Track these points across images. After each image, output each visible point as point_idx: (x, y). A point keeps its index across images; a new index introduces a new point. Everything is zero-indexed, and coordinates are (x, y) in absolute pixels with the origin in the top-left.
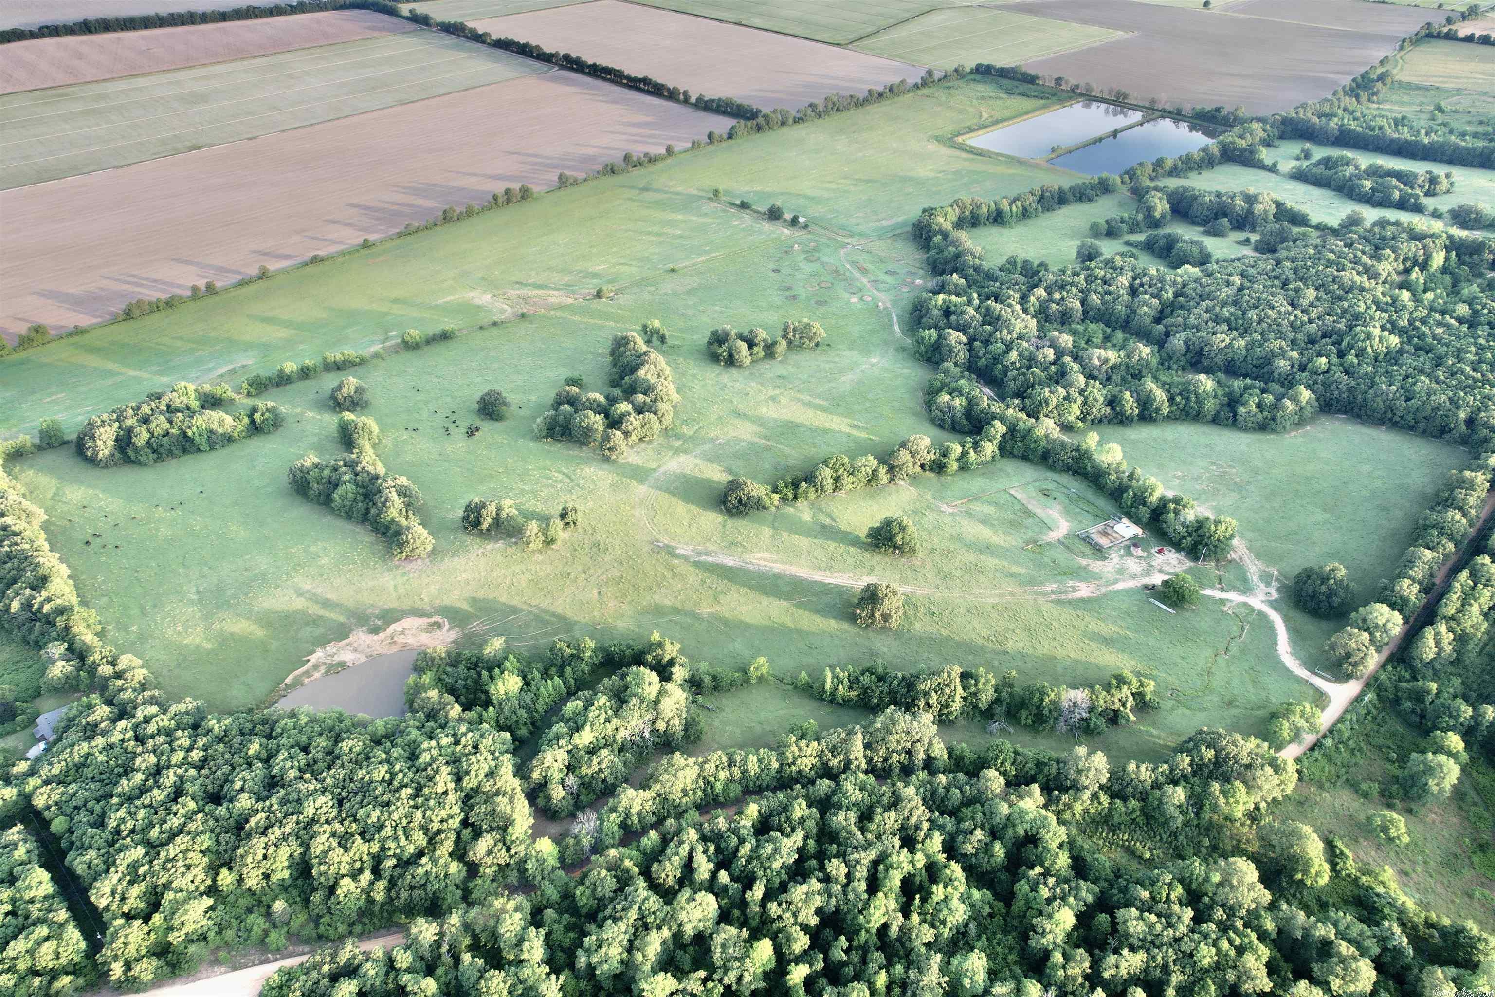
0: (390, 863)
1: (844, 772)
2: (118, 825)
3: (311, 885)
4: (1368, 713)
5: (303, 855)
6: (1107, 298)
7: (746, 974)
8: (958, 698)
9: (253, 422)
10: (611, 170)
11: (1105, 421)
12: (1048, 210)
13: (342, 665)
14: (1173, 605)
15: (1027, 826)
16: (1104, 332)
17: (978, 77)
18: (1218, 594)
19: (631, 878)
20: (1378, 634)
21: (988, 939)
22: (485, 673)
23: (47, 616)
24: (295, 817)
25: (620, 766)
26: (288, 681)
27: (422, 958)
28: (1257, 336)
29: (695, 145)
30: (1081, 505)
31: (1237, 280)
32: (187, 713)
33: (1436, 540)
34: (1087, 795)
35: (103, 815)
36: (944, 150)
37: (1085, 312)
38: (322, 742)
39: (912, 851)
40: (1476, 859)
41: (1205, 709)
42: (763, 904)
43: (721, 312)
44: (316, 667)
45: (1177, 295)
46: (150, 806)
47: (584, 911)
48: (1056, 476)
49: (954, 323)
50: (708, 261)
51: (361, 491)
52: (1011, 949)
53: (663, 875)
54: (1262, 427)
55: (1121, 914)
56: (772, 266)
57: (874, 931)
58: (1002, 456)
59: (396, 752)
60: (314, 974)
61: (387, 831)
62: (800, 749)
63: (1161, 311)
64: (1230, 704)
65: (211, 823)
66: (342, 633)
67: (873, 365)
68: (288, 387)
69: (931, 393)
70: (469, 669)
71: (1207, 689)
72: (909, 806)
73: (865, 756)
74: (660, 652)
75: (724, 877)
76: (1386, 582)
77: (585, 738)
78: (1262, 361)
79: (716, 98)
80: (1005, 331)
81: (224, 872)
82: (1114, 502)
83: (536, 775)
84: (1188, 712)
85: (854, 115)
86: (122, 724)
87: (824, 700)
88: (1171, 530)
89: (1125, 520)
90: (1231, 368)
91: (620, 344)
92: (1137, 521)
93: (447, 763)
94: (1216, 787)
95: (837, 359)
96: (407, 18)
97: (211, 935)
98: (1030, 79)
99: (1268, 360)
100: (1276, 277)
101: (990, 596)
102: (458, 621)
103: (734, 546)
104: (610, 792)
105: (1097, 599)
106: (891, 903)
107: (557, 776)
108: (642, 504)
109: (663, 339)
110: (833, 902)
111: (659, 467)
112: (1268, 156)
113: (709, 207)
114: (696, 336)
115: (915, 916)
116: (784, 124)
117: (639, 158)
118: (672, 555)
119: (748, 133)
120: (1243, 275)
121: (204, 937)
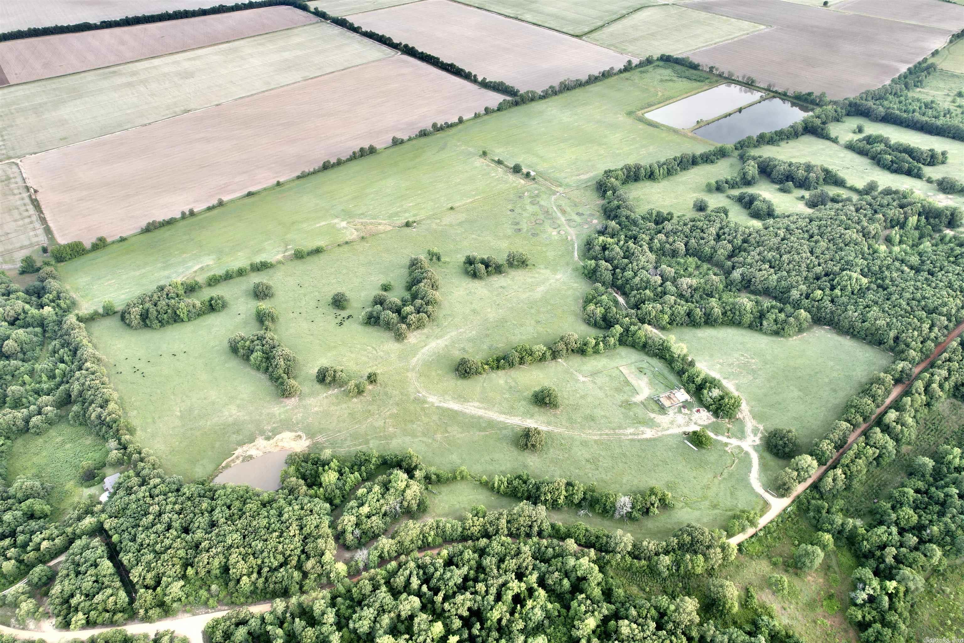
0: (266, 569)
1: (495, 535)
2: (142, 542)
3: (229, 577)
4: (790, 517)
5: (226, 563)
6: (702, 242)
7: (428, 638)
8: (562, 497)
9: (211, 305)
10: (423, 134)
11: (684, 324)
12: (684, 170)
13: (251, 457)
14: (696, 445)
15: (582, 572)
16: (696, 263)
17: (661, 63)
18: (723, 439)
19: (380, 585)
20: (802, 473)
21: (554, 628)
22: (321, 469)
23: (108, 423)
24: (223, 544)
25: (382, 525)
26: (223, 464)
27: (278, 618)
28: (785, 273)
29: (477, 116)
30: (660, 378)
31: (782, 232)
32: (174, 483)
33: (853, 416)
34: (619, 556)
35: (135, 536)
36: (629, 121)
37: (687, 250)
38: (237, 504)
39: (520, 581)
40: (825, 603)
41: (700, 509)
42: (443, 603)
43: (476, 239)
44: (237, 458)
45: (745, 241)
46: (156, 533)
47: (356, 600)
48: (649, 360)
49: (607, 256)
50: (471, 202)
51: (265, 355)
52: (565, 634)
53: (396, 585)
54: (776, 333)
55: (621, 622)
56: (510, 207)
57: (495, 621)
58: (620, 345)
59: (273, 512)
60: (228, 623)
61: (265, 554)
62: (473, 522)
63: (733, 251)
64: (715, 507)
65: (184, 544)
66: (252, 440)
67: (557, 280)
68: (231, 281)
69: (587, 301)
70: (313, 464)
71: (705, 498)
72: (524, 556)
73: (507, 527)
74: (410, 461)
75: (425, 588)
76: (818, 440)
77: (365, 510)
78: (785, 290)
79: (493, 80)
80: (635, 264)
81: (189, 568)
82: (679, 377)
83: (339, 528)
84: (689, 510)
85: (577, 92)
87: (494, 492)
88: (704, 399)
89: (682, 390)
90: (766, 292)
91: (414, 264)
92: (688, 392)
93: (297, 520)
94: (688, 556)
95: (537, 275)
96: (313, 13)
97: (183, 599)
98: (695, 67)
99: (788, 290)
100: (807, 231)
101: (595, 435)
102: (311, 435)
103: (462, 398)
104: (375, 537)
105: (654, 440)
106: (505, 608)
107: (350, 529)
108: (413, 369)
109: (439, 259)
110: (476, 605)
111: (425, 346)
112: (834, 129)
113: (479, 162)
114: (459, 256)
115: (517, 615)
116: (532, 100)
117: (441, 125)
118: (425, 402)
119: (510, 107)
120: (787, 230)
121: (180, 600)
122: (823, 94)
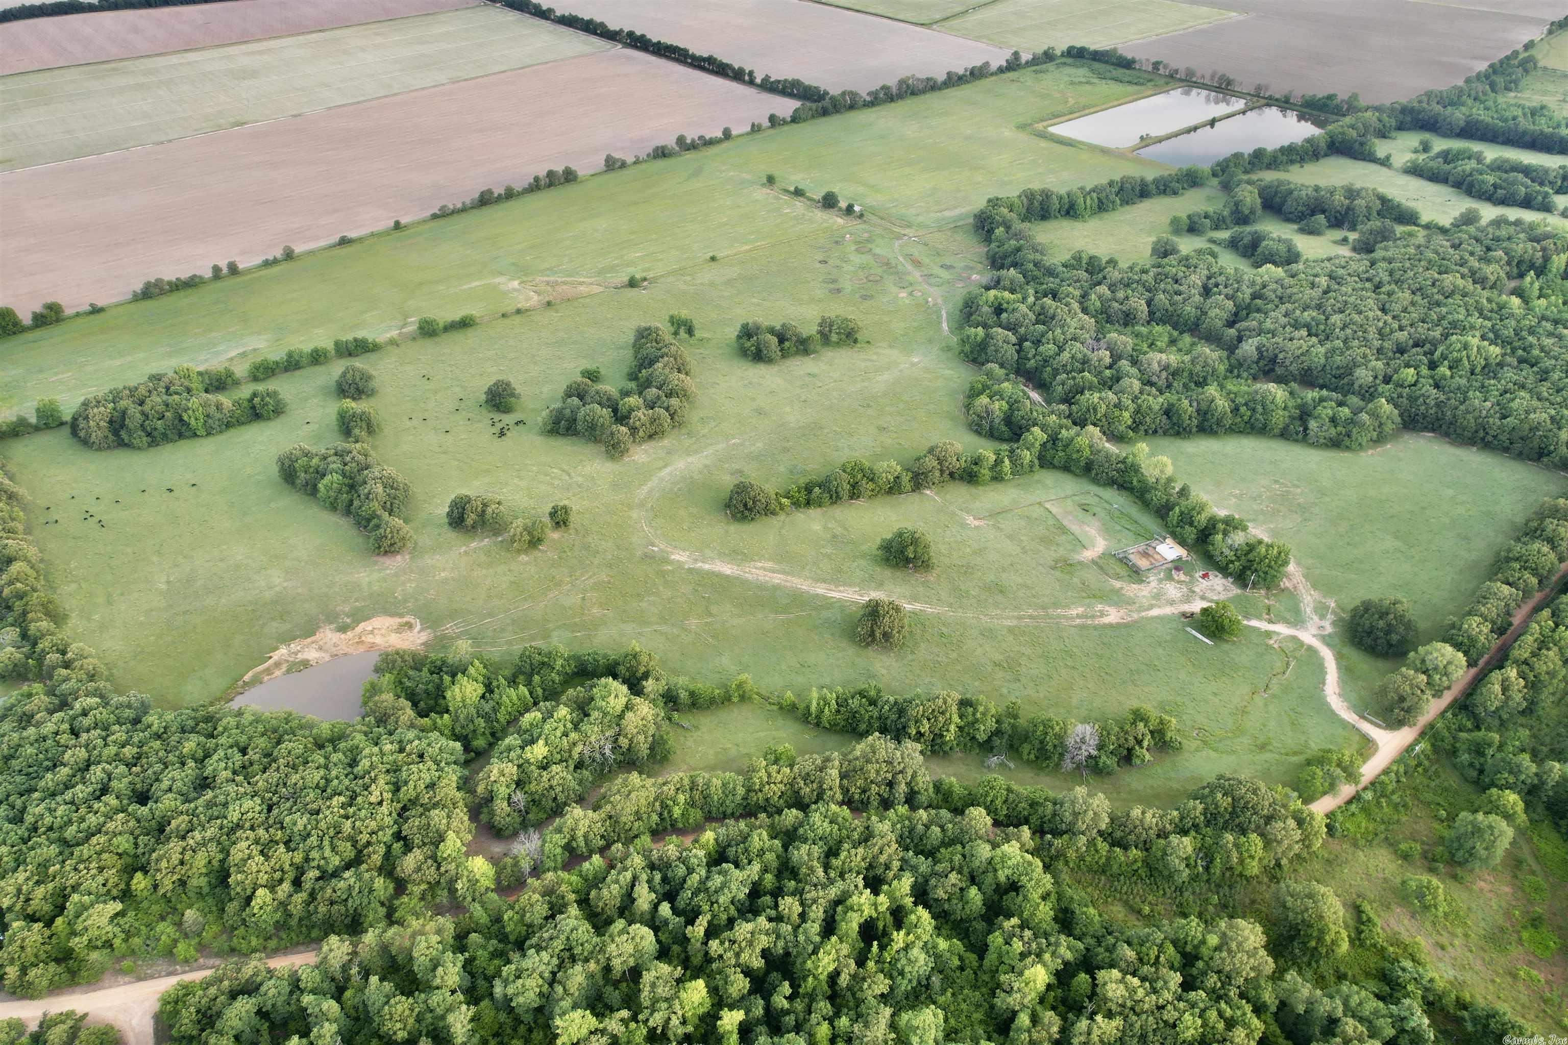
0: (312, 874)
1: (816, 802)
2: (36, 822)
3: (229, 894)
4: (1419, 764)
5: (222, 861)
6: (1178, 298)
7: (674, 1017)
8: (953, 728)
9: (253, 407)
10: (661, 153)
11: (1160, 431)
12: (1127, 203)
13: (306, 664)
14: (1211, 635)
15: (1008, 872)
16: (1170, 335)
17: (1069, 60)
18: (1264, 626)
19: (565, 905)
20: (1437, 677)
21: (953, 994)
22: (447, 679)
23: (6, 600)
24: (219, 821)
25: (573, 784)
26: (247, 678)
27: (333, 979)
28: (1339, 343)
29: (756, 129)
30: (1123, 522)
31: (1323, 281)
32: (129, 706)
33: (1517, 575)
34: (1082, 840)
35: (23, 810)
36: (1023, 137)
37: (1151, 313)
38: (262, 742)
39: (876, 892)
40: (1525, 935)
41: (1234, 752)
42: (705, 941)
43: (758, 305)
44: (278, 665)
45: (1254, 296)
46: (72, 803)
47: (512, 938)
48: (1101, 491)
49: (1004, 322)
50: (750, 251)
51: (347, 481)
52: (978, 1006)
53: (601, 904)
54: (1335, 444)
55: (1101, 975)
56: (820, 257)
57: (823, 977)
58: (1041, 466)
59: (335, 757)
60: (213, 991)
61: (313, 840)
62: (769, 776)
63: (1236, 314)
64: (1262, 747)
65: (132, 823)
66: (309, 630)
67: (913, 365)
69: (973, 394)
70: (432, 673)
71: (1239, 731)
72: (880, 842)
73: (841, 786)
74: (634, 663)
75: (665, 909)
76: (1455, 619)
77: (539, 751)
78: (1342, 371)
79: (782, 78)
80: (1058, 331)
81: (139, 875)
82: (1159, 520)
83: (480, 789)
84: (1213, 754)
85: (932, 100)
86: (59, 715)
87: (809, 722)
88: (1217, 553)
89: (1169, 541)
90: (1308, 378)
91: (644, 335)
92: (1182, 543)
93: (388, 771)
94: (1229, 837)
95: (875, 357)
97: (117, 942)
98: (1126, 64)
99: (1348, 370)
100: (1368, 280)
101: (1008, 618)
102: (430, 620)
103: (737, 555)
104: (558, 810)
105: (1127, 626)
106: (845, 949)
107: (503, 791)
108: (641, 505)
109: (690, 331)
110: (780, 944)
111: (665, 466)
112: (1382, 148)
113: (761, 194)
114: (727, 330)
115: (871, 964)
116: (852, 107)
117: (693, 141)
118: (666, 560)
119: (813, 117)
120: (1331, 277)
121: (108, 944)
122: (1355, 96)
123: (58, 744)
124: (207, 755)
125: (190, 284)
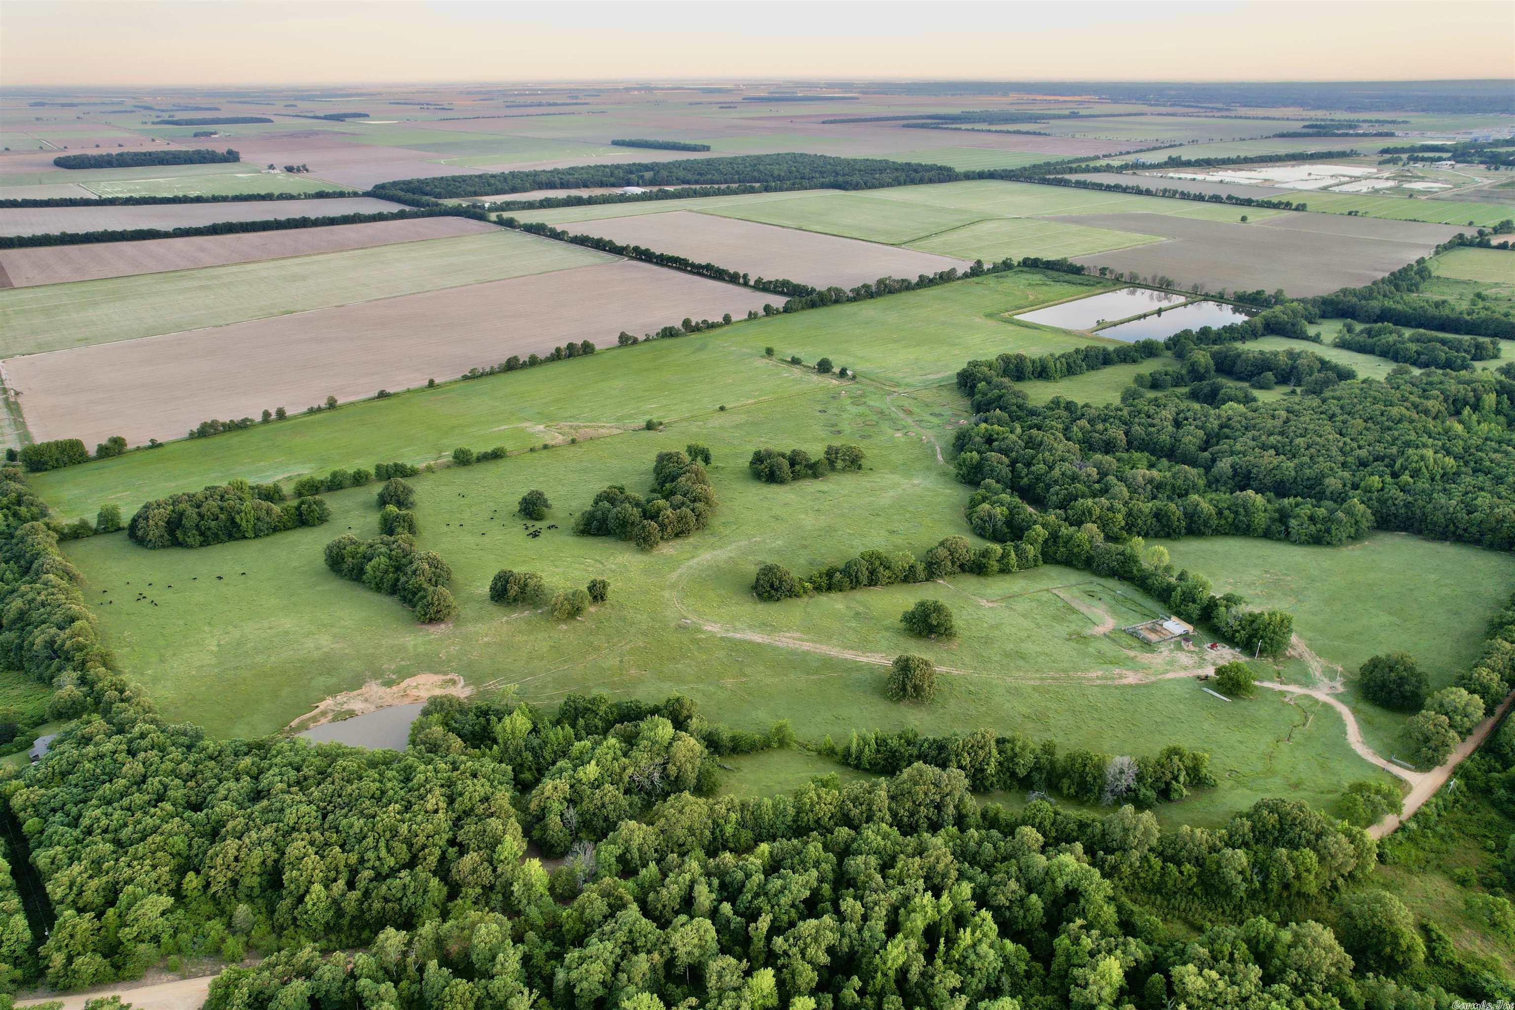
0: (367, 874)
1: (866, 822)
2: (92, 825)
3: (280, 895)
4: (1456, 801)
5: (276, 861)
6: (1153, 430)
7: (744, 1005)
8: (992, 762)
9: (301, 514)
10: (669, 333)
11: (1152, 533)
12: (1093, 369)
13: (351, 714)
14: (1228, 694)
15: (1067, 879)
16: (1149, 459)
17: (1025, 269)
18: (1277, 686)
19: (624, 905)
20: (1458, 718)
22: (494, 719)
24: (275, 825)
25: (626, 804)
26: (293, 724)
27: (386, 966)
28: (1306, 459)
29: (752, 316)
30: (1128, 605)
31: (1283, 414)
32: (185, 734)
34: (1135, 856)
35: (80, 815)
36: (992, 323)
37: (1129, 443)
38: (316, 762)
39: (937, 895)
42: (769, 938)
44: (324, 713)
45: (1221, 427)
46: (129, 808)
47: (569, 936)
48: (1102, 581)
49: (996, 448)
50: (755, 403)
51: (393, 563)
53: (660, 906)
54: (1316, 540)
55: (1177, 971)
56: (819, 408)
57: (891, 973)
58: (1045, 562)
59: (389, 774)
61: (370, 841)
62: (819, 797)
63: (1207, 441)
64: (1299, 787)
65: (187, 826)
66: (356, 683)
67: (914, 485)
68: (340, 492)
69: (972, 505)
70: (478, 717)
71: (1271, 773)
72: (935, 853)
73: (890, 809)
74: (677, 706)
75: (726, 909)
76: (1464, 671)
77: (592, 770)
78: (1312, 482)
79: (773, 279)
80: (1047, 454)
81: (191, 875)
82: (1162, 604)
83: (533, 806)
84: (1248, 792)
85: (906, 297)
86: (116, 738)
87: (849, 765)
88: (1223, 624)
89: (1174, 618)
90: (1281, 489)
91: (664, 459)
92: (1188, 619)
93: (442, 786)
94: (1282, 852)
95: (879, 480)
96: (495, 222)
97: (165, 938)
98: (1077, 270)
99: (1319, 479)
100: (1322, 412)
101: (1031, 679)
102: (473, 678)
103: (764, 626)
104: (612, 826)
105: (1146, 686)
106: (913, 944)
107: (556, 806)
108: (673, 586)
109: (707, 460)
110: (846, 941)
111: (693, 557)
112: (1312, 330)
113: (761, 362)
114: (740, 461)
115: (939, 962)
116: (837, 301)
117: (697, 324)
118: (699, 630)
119: (803, 308)
120: (1288, 411)
121: (156, 939)
122: (1280, 292)
123: (115, 761)
124: (261, 772)
125: (243, 426)
